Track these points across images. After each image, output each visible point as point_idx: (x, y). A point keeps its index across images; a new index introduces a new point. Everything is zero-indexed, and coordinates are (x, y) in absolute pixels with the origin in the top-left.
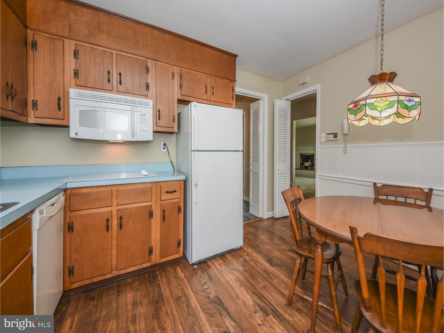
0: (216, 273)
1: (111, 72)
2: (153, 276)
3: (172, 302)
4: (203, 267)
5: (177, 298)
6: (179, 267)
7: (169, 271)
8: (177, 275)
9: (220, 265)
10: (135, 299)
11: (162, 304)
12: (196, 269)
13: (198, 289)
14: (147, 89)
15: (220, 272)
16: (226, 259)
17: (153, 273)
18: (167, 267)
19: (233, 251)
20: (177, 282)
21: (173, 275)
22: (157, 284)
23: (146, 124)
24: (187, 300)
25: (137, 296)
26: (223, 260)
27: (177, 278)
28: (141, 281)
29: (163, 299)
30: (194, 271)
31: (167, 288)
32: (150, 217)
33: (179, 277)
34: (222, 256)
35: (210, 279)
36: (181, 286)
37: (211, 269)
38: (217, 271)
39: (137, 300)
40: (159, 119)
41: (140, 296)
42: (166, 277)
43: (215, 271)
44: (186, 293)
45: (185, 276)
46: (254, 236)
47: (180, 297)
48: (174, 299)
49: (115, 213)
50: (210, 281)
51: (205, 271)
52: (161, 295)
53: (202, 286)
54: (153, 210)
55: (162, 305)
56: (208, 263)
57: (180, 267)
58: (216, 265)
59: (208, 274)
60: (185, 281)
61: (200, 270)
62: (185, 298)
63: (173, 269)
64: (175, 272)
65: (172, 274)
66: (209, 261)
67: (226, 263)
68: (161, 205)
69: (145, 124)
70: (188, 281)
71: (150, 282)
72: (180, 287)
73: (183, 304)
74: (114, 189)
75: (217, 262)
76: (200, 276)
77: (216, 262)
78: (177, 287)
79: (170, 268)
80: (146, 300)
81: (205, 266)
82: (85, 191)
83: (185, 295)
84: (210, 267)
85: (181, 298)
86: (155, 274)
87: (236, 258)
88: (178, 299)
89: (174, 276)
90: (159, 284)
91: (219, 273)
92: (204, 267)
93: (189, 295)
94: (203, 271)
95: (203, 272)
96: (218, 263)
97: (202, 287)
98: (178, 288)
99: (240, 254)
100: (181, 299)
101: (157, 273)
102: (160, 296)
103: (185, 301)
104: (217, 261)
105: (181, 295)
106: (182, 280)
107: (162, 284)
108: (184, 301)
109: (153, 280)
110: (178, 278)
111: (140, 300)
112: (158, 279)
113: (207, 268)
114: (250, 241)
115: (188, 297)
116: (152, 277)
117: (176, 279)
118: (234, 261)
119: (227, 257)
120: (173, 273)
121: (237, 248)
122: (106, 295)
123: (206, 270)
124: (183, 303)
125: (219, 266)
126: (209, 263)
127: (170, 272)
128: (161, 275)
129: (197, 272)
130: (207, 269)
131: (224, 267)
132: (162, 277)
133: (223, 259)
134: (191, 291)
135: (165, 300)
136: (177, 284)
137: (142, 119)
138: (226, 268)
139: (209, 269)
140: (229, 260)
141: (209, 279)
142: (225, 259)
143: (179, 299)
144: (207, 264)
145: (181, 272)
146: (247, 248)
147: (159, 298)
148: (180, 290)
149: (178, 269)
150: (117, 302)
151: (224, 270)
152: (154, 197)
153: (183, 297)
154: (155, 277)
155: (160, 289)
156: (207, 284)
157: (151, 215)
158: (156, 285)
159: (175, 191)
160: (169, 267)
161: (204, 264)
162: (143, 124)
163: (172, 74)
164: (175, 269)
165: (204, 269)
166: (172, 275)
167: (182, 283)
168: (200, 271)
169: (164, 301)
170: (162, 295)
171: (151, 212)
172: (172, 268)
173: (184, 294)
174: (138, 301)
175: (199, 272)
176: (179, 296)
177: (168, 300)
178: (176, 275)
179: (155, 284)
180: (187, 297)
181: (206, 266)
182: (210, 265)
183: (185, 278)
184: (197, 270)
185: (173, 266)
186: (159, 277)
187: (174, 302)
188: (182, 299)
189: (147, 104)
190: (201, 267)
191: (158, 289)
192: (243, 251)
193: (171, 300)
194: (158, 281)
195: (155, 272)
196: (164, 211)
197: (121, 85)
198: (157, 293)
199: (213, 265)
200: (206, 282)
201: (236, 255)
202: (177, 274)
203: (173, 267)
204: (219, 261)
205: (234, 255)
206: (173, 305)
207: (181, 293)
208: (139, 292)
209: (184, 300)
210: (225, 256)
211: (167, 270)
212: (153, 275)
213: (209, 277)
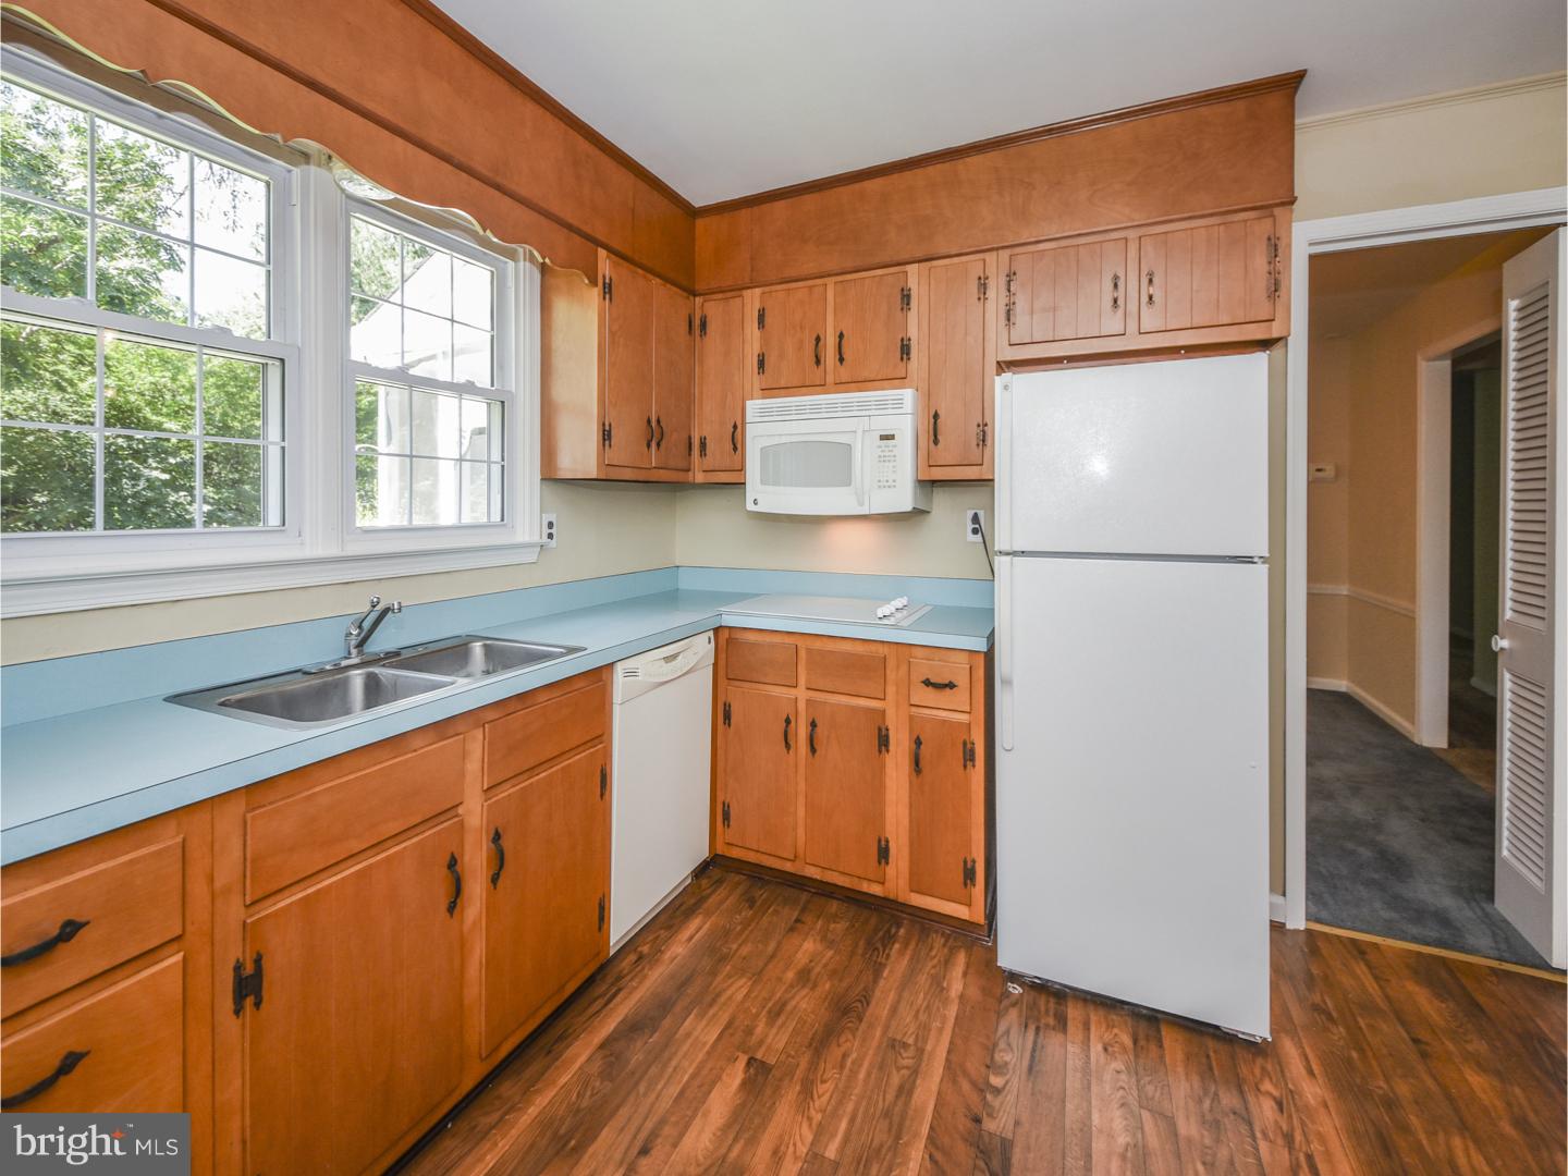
0: (1070, 1063)
1: (822, 337)
2: (884, 935)
3: (875, 1043)
4: (1039, 1012)
5: (894, 1040)
6: (967, 952)
7: (931, 949)
8: (944, 978)
9: (1110, 1049)
10: (813, 964)
11: (850, 1025)
12: (1013, 999)
13: (968, 1065)
14: (905, 356)
15: (1086, 1070)
16: (1153, 1047)
17: (891, 926)
18: (936, 932)
19: (1214, 1036)
20: (929, 997)
21: (934, 967)
22: (880, 964)
23: (895, 464)
24: (915, 1072)
25: (820, 961)
26: (1135, 1042)
27: (938, 986)
28: (854, 926)
29: (864, 1014)
30: (1001, 1002)
31: (893, 992)
32: (880, 746)
33: (945, 985)
34: (1149, 1022)
35: (1030, 1069)
36: (929, 1015)
37: (1060, 1036)
38: (1079, 1064)
39: (813, 968)
40: (936, 442)
41: (825, 966)
42: (912, 959)
43: (1069, 1056)
44: (929, 1047)
45: (961, 997)
46: (1416, 1041)
47: (905, 1046)
48: (886, 1039)
49: (802, 706)
50: (1024, 1076)
51: (1038, 1029)
52: (865, 999)
53: (988, 1067)
54: (890, 727)
55: (849, 1028)
56: (1069, 1011)
57: (969, 956)
58: (1092, 1036)
59: (1039, 1046)
60: (952, 1011)
61: (1021, 1011)
62: (913, 1058)
63: (946, 950)
64: (947, 962)
65: (935, 961)
66: (1080, 1005)
67: (1141, 1061)
68: (911, 718)
69: (891, 464)
70: (956, 1018)
71: (869, 943)
72: (923, 1017)
73: (894, 1072)
74: (801, 644)
75: (1103, 1029)
76: (1007, 1032)
77: (1104, 1026)
78: (918, 1011)
79: (943, 941)
80: (827, 986)
81: (1047, 1011)
82: (751, 637)
83: (921, 1051)
84: (1064, 1030)
85: (902, 1051)
86: (893, 930)
87: (1207, 1073)
88: (895, 1045)
89: (933, 971)
90: (885, 965)
91: (1079, 1075)
92: (1043, 1009)
93: (929, 1059)
94: (1030, 1022)
95: (1026, 1027)
96: (1108, 1037)
97: (983, 1069)
98: (916, 1016)
99: (1244, 1070)
100: (900, 1054)
101: (902, 931)
102: (863, 999)
103: (907, 1068)
104: (1110, 1027)
105: (911, 1041)
106: (946, 1002)
107: (891, 971)
108: (904, 1068)
109: (879, 945)
110: (939, 984)
111: (819, 973)
112: (891, 949)
113: (1051, 1021)
114: (1361, 1051)
115: (923, 1065)
116: (881, 934)
117: (931, 985)
118: (1183, 1078)
119: (1167, 1043)
120: (940, 961)
121: (1240, 1036)
122: (776, 912)
123: (1042, 1025)
124: (899, 1069)
125: (1100, 1047)
126: (1074, 1012)
127: (933, 953)
128: (906, 945)
129: (1007, 1009)
130: (1047, 1025)
131: (1118, 1065)
132: (901, 952)
133: (1141, 1036)
134: (944, 1055)
135: (865, 1019)
136: (924, 999)
137: (883, 451)
138: (1123, 1077)
139: (1053, 1033)
140: (1162, 1057)
141: (1026, 1063)
142: (1148, 1040)
143: (897, 1048)
144: (1063, 1008)
145: (960, 975)
146: (1311, 1073)
147: (859, 1005)
148: (919, 1028)
149: (961, 959)
150: (779, 944)
151: (1107, 1077)
152: (891, 690)
153: (911, 1052)
154: (889, 939)
155: (875, 981)
156: (1008, 1077)
157: (883, 741)
158: (875, 962)
159: (951, 686)
160: (943, 934)
161: (1052, 1000)
162: (887, 464)
163: (979, 283)
164: (953, 951)
165: (1038, 1020)
166: (930, 964)
167: (938, 1009)
168: (1020, 1016)
169: (861, 1020)
170: (868, 1004)
171: (884, 733)
172: (944, 945)
173: (919, 1044)
174: (813, 975)
175: (1013, 1015)
176: (905, 1040)
177: (871, 1026)
178: (942, 973)
179: (875, 958)
180: (919, 1065)
181: (1051, 1013)
182: (1069, 1023)
183: (957, 1001)
184: (1014, 1005)
185: (955, 940)
186: (897, 946)
187: (879, 1047)
188: (904, 1055)
189: (899, 402)
190: (1033, 1006)
191: (871, 978)
192: (1269, 1067)
193: (878, 1033)
194: (888, 955)
195: (899, 926)
196: (918, 742)
197: (841, 363)
198: (862, 986)
199: (1081, 1026)
200: (1010, 1067)
201: (1214, 1064)
202: (945, 971)
203: (949, 944)
204: (1116, 1031)
205: (1208, 1057)
206: (871, 1052)
207: (914, 1036)
208: (831, 953)
209: (906, 1060)
210: (1159, 1031)
211: (930, 940)
212: (889, 931)
213: (1032, 1057)
